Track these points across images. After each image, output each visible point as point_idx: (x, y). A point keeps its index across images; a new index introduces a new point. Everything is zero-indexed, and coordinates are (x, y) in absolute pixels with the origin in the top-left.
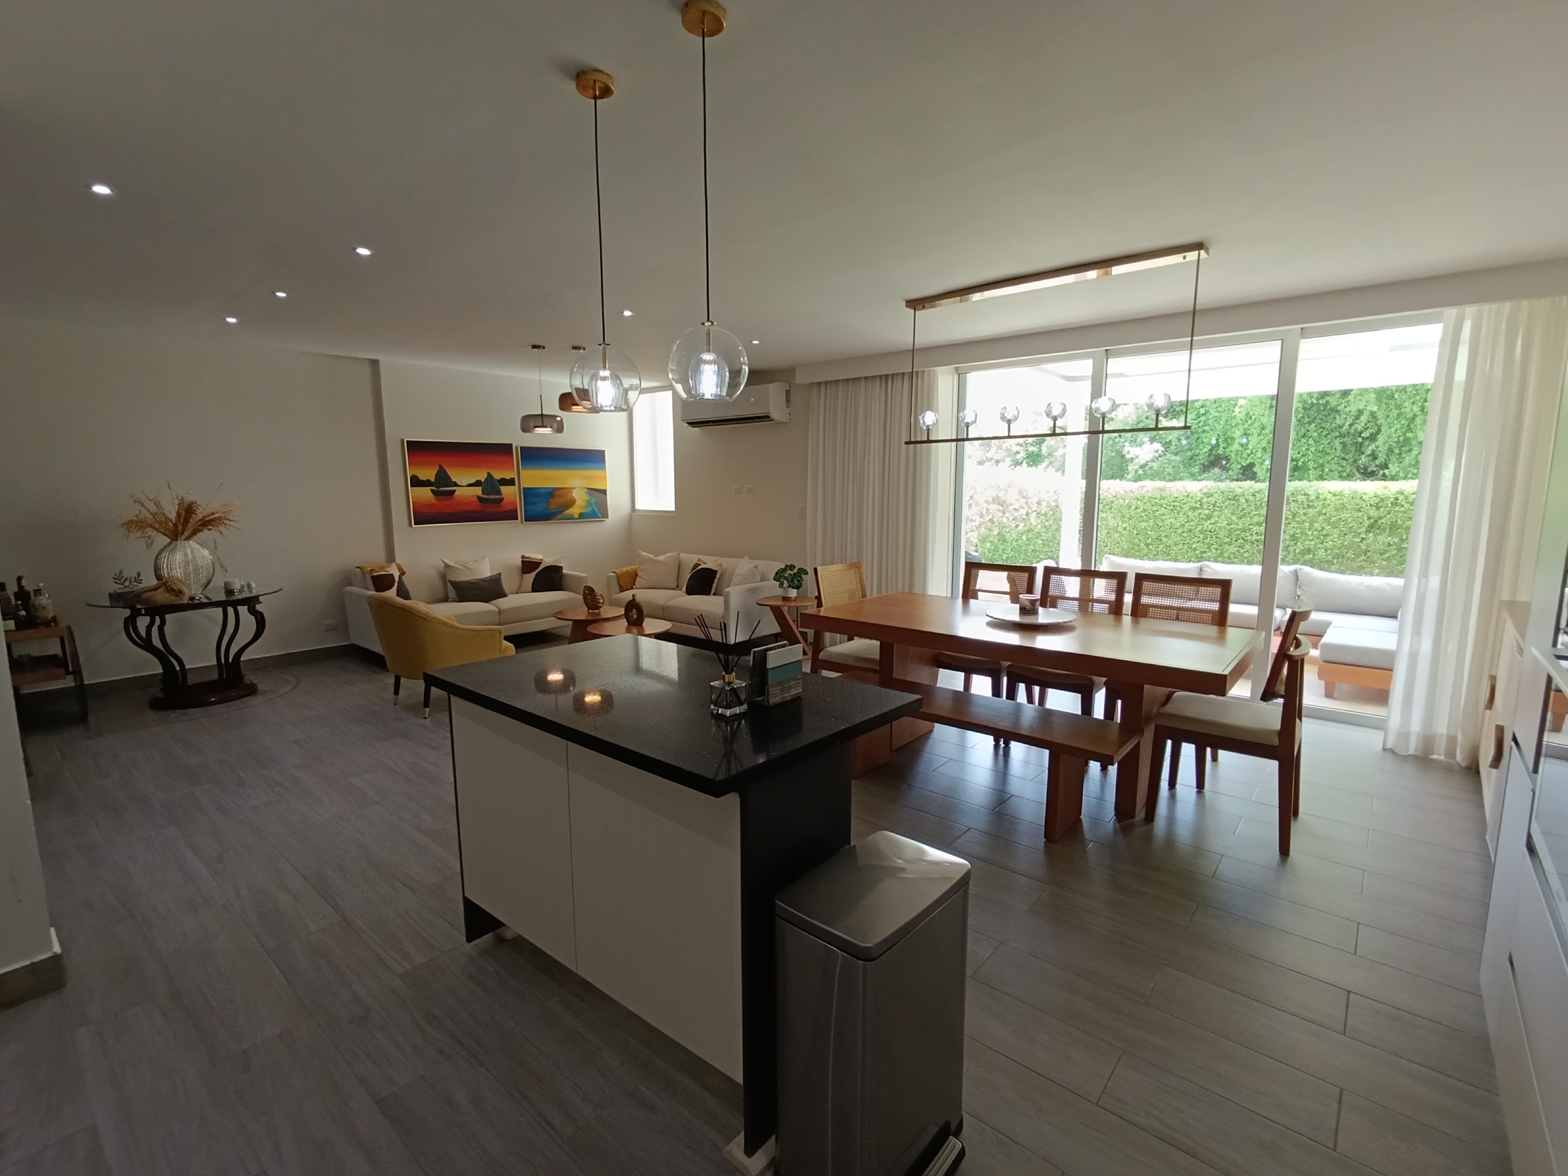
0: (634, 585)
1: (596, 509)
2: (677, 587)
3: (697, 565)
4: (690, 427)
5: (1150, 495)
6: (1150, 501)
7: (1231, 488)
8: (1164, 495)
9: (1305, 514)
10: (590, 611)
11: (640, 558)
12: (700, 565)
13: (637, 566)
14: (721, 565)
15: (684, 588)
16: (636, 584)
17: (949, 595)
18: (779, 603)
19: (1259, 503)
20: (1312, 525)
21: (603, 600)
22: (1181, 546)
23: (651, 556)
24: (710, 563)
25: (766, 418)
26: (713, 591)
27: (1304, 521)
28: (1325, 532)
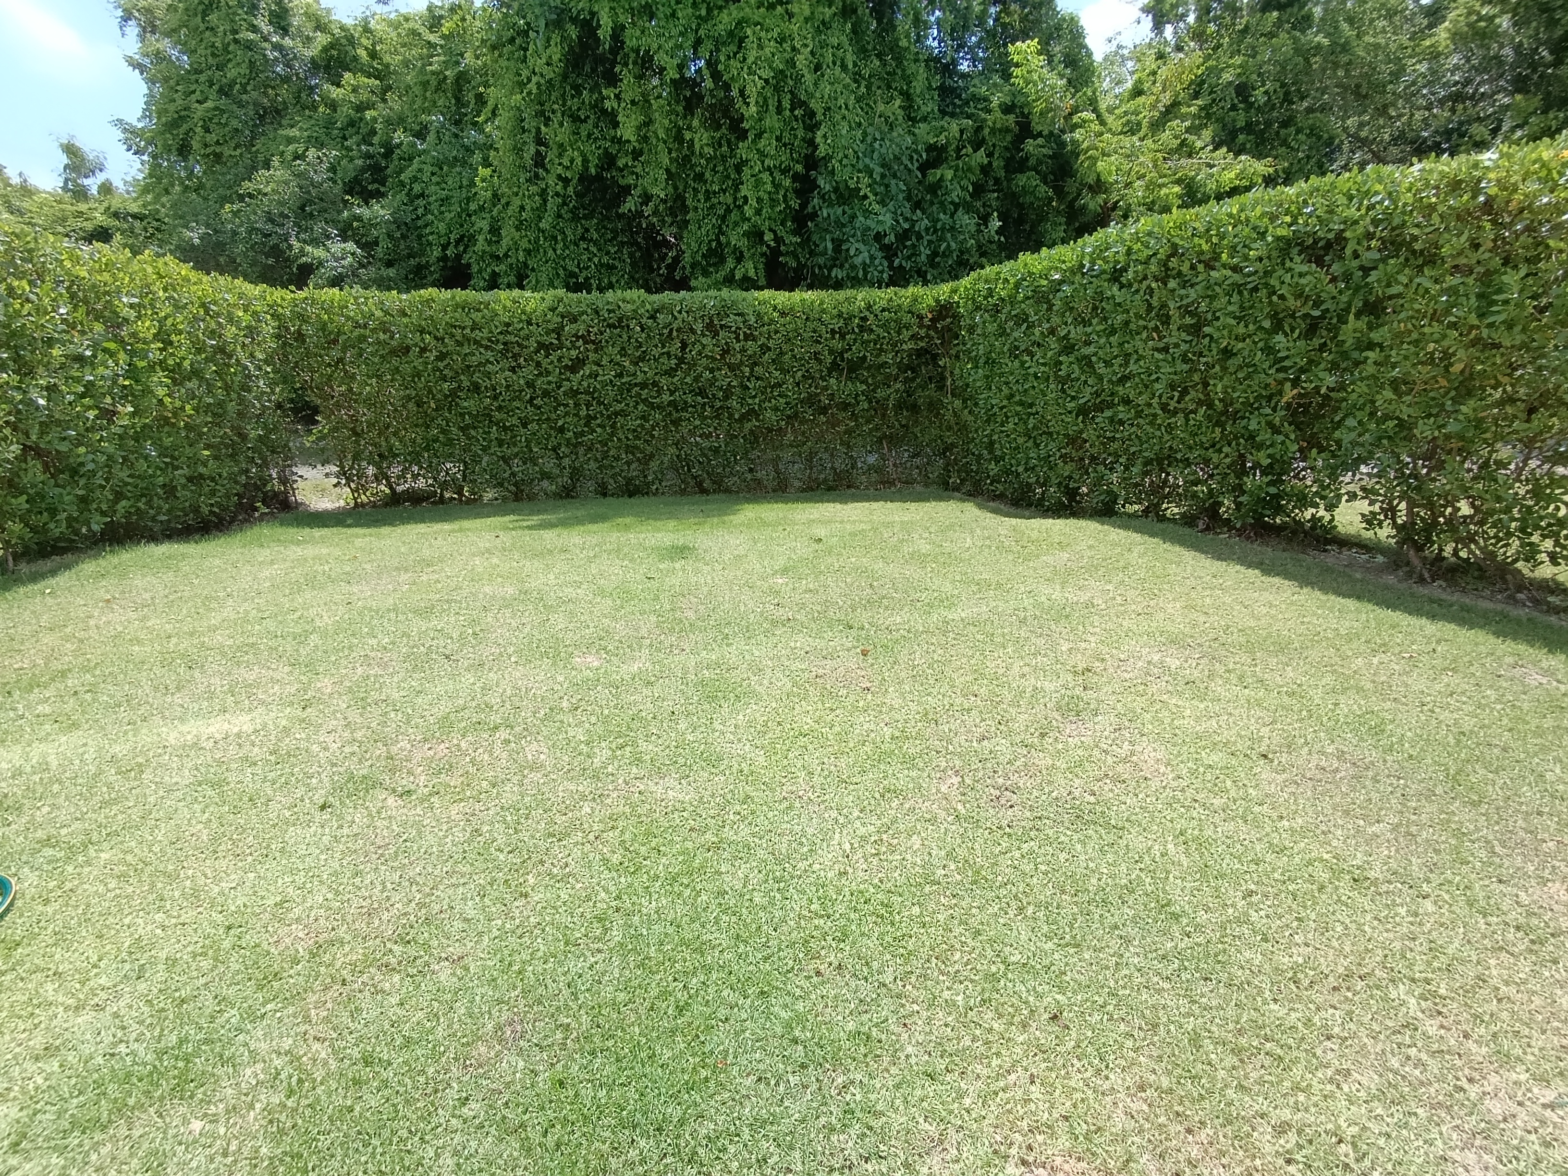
5: (447, 319)
6: (452, 336)
7: (608, 303)
9: (744, 351)
19: (664, 332)
22: (534, 426)
27: (740, 364)
28: (772, 381)
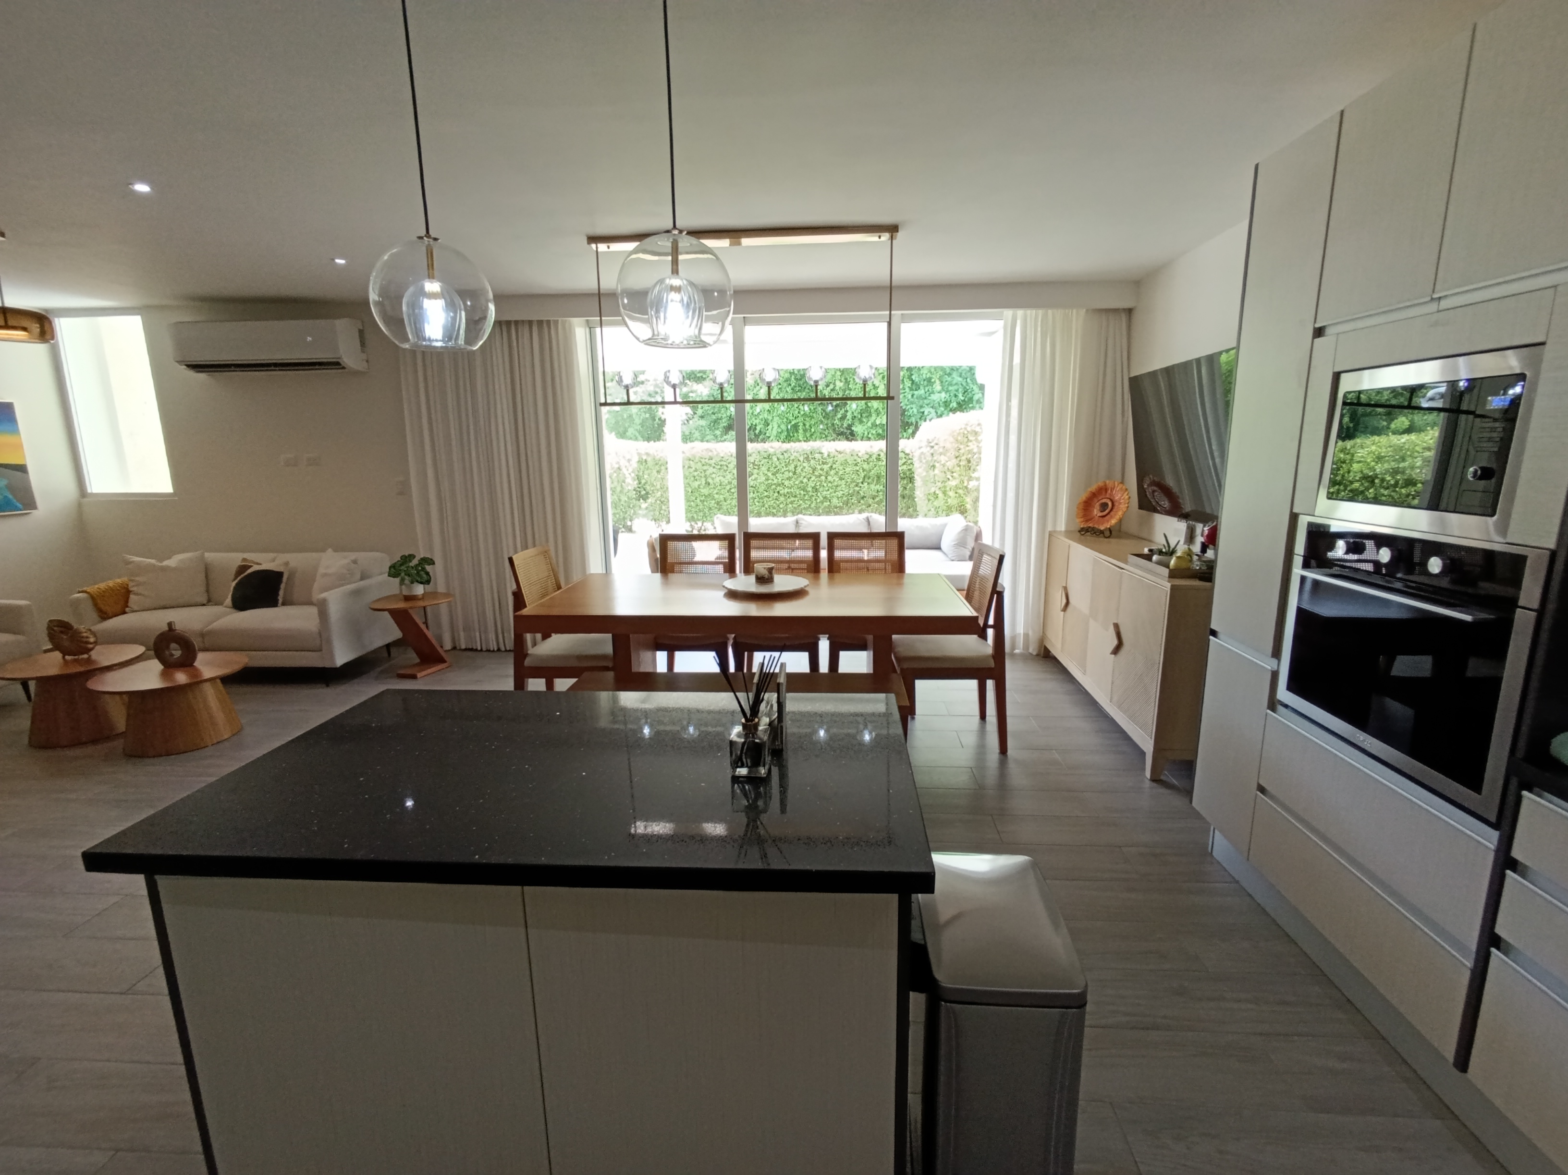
0: (127, 607)
1: (11, 497)
2: (209, 601)
3: (242, 569)
4: (192, 374)
5: (699, 455)
8: (710, 454)
9: (822, 469)
10: (67, 657)
11: (130, 566)
12: (251, 566)
13: (125, 579)
14: (287, 564)
15: (229, 601)
16: (130, 604)
17: (604, 572)
18: (401, 605)
19: (787, 461)
20: (826, 478)
21: (95, 636)
23: (153, 561)
24: (265, 562)
25: (336, 365)
26: (280, 601)
27: (820, 475)
28: (836, 484)
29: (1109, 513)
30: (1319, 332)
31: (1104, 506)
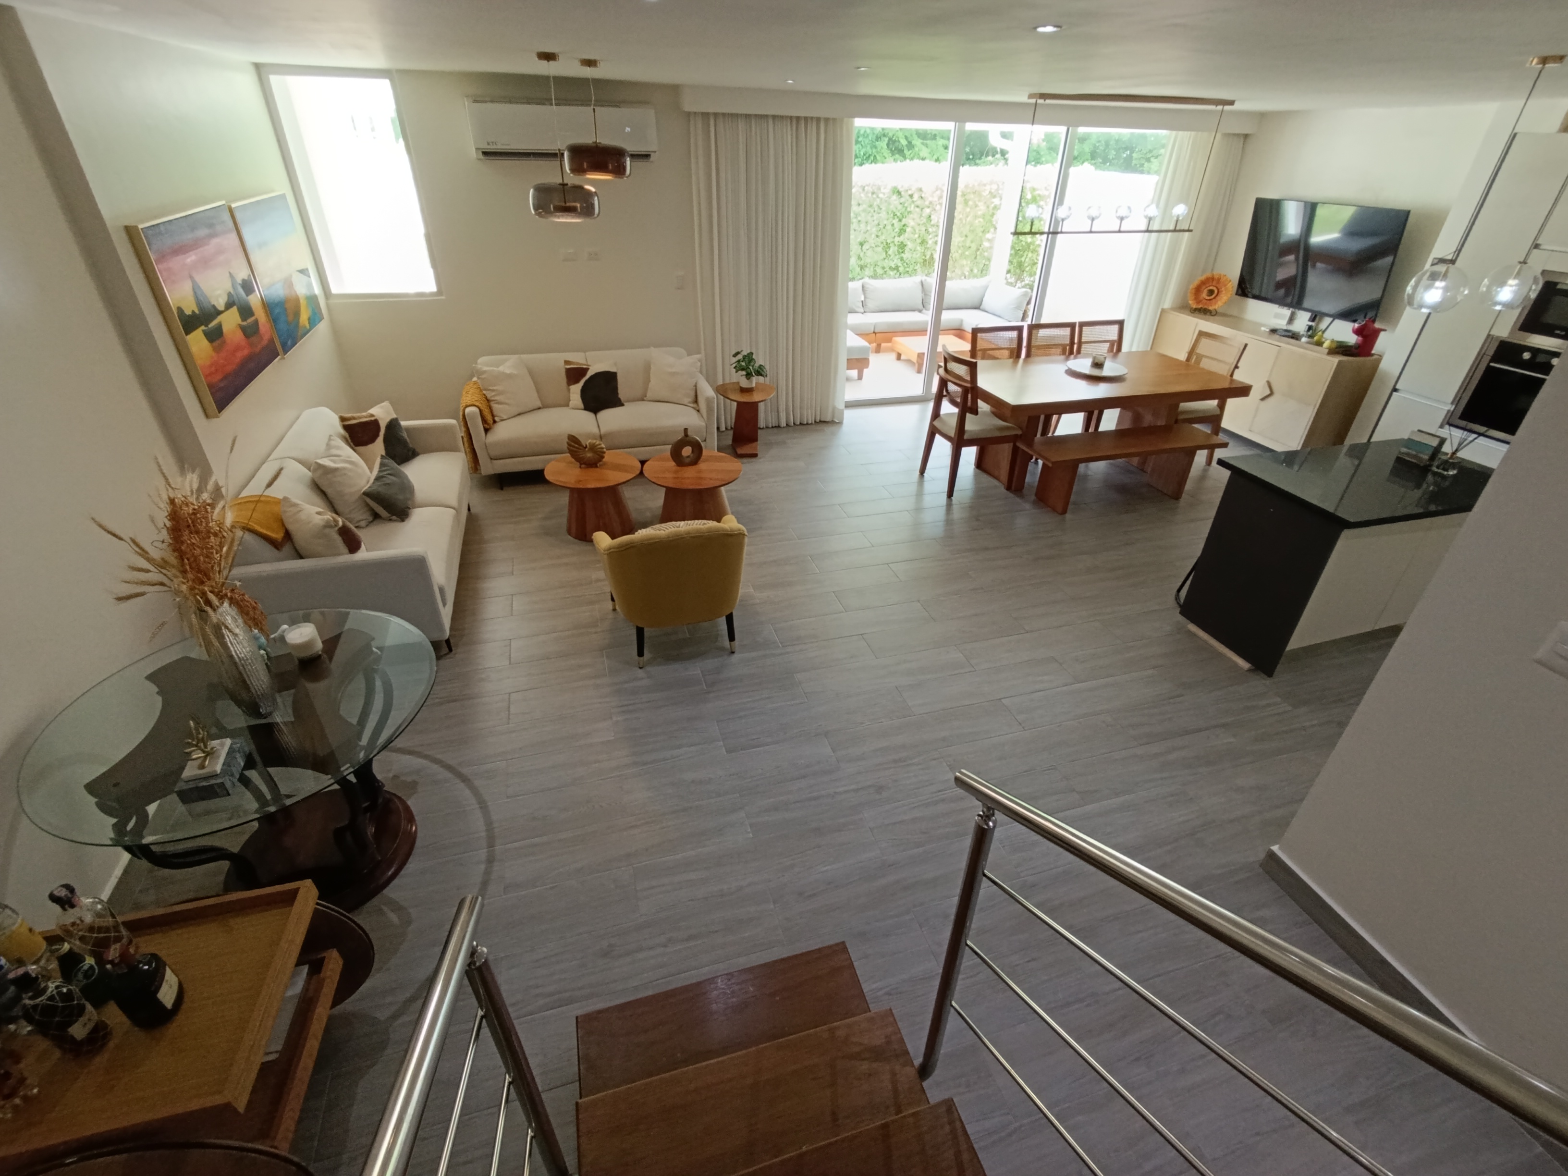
0: (494, 419)
1: (314, 307)
3: (577, 371)
15: (579, 404)
16: (496, 413)
24: (588, 362)
26: (624, 400)
29: (1214, 298)
30: (1536, 246)
31: (1211, 292)
